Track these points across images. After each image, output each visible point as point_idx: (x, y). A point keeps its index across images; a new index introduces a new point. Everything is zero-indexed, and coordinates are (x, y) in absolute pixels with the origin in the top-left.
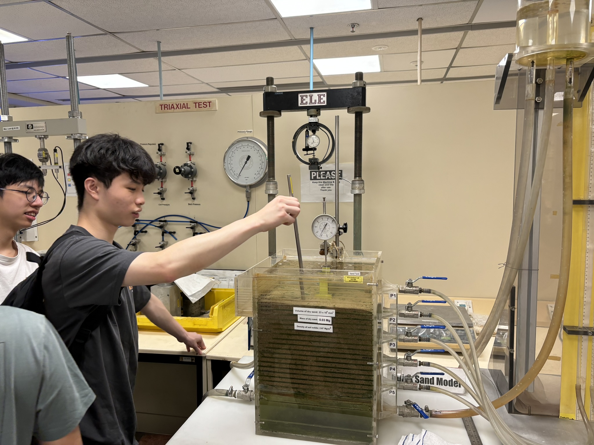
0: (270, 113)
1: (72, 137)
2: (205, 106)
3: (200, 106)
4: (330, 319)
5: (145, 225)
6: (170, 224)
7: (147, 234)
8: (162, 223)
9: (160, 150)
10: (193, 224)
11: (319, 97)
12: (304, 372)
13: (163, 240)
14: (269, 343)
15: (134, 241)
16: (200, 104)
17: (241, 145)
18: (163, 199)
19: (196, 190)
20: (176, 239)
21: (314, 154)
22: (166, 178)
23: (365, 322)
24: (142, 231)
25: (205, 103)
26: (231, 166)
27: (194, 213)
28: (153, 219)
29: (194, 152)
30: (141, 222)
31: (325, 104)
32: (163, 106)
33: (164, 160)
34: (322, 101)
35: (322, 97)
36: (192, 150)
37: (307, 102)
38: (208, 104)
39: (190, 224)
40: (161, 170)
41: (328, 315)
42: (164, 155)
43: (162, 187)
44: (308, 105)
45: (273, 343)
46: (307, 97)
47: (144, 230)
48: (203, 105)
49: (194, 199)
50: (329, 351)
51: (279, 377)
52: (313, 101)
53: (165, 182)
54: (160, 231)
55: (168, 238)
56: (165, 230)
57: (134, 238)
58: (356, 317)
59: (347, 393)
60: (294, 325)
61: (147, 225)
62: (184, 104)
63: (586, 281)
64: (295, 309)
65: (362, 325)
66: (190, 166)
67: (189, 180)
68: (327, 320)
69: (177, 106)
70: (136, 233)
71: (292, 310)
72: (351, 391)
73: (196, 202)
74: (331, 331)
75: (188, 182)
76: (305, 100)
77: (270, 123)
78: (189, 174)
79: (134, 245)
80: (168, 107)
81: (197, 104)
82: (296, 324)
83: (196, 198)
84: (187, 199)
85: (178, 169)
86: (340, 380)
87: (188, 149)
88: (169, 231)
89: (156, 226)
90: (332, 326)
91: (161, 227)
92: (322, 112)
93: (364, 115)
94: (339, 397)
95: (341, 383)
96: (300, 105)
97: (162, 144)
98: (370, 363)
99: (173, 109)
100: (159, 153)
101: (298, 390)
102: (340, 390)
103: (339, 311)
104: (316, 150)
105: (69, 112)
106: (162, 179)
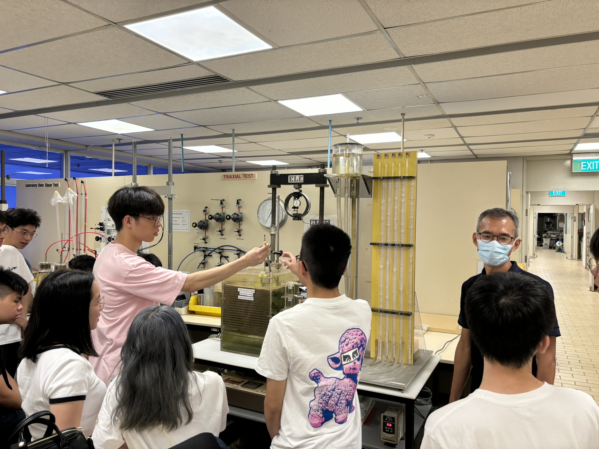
0: (274, 186)
1: (167, 197)
2: (250, 177)
3: (247, 177)
4: (253, 294)
5: (211, 251)
6: (226, 251)
7: (212, 257)
8: (220, 250)
9: (221, 204)
10: (238, 252)
11: (300, 177)
12: (242, 320)
13: (221, 261)
14: (228, 305)
15: (203, 261)
16: (247, 175)
17: (268, 202)
18: (222, 235)
19: (242, 230)
20: (229, 261)
21: (297, 210)
22: (225, 222)
23: (267, 296)
24: (209, 255)
25: (249, 175)
26: (262, 215)
27: (240, 244)
28: (216, 248)
29: (242, 206)
30: (209, 249)
31: (303, 182)
32: (225, 176)
33: (224, 211)
34: (301, 180)
35: (301, 178)
36: (241, 204)
37: (293, 180)
38: (251, 176)
39: (237, 252)
40: (221, 216)
41: (252, 292)
42: (224, 207)
43: (222, 227)
44: (293, 182)
45: (230, 305)
46: (293, 177)
47: (210, 255)
48: (248, 176)
49: (240, 235)
50: (252, 310)
51: (232, 322)
52: (296, 180)
53: (224, 224)
54: (219, 255)
55: (224, 260)
56: (222, 255)
57: (204, 259)
58: (264, 294)
59: (259, 331)
60: (238, 297)
61: (212, 251)
62: (237, 175)
63: (380, 285)
64: (239, 289)
65: (266, 297)
66: (238, 215)
67: (237, 223)
68: (251, 295)
69: (234, 177)
70: (205, 256)
71: (237, 290)
72: (261, 330)
73: (241, 237)
74: (253, 300)
75: (237, 224)
76: (292, 179)
77: (274, 192)
78: (236, 219)
79: (203, 264)
80: (228, 177)
81: (245, 175)
82: (239, 296)
83: (242, 235)
84: (236, 236)
85: (228, 216)
86: (256, 324)
87: (238, 203)
88: (224, 256)
89: (216, 252)
90: (253, 298)
91: (220, 253)
92: (303, 186)
93: (325, 188)
94: (256, 333)
95: (257, 326)
96: (289, 182)
97: (224, 200)
98: (269, 316)
99: (231, 178)
100: (221, 205)
101: (239, 329)
102: (256, 329)
103: (256, 291)
104: (298, 208)
105: (167, 182)
106: (222, 222)
